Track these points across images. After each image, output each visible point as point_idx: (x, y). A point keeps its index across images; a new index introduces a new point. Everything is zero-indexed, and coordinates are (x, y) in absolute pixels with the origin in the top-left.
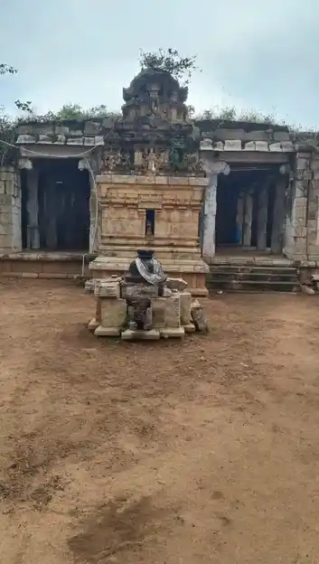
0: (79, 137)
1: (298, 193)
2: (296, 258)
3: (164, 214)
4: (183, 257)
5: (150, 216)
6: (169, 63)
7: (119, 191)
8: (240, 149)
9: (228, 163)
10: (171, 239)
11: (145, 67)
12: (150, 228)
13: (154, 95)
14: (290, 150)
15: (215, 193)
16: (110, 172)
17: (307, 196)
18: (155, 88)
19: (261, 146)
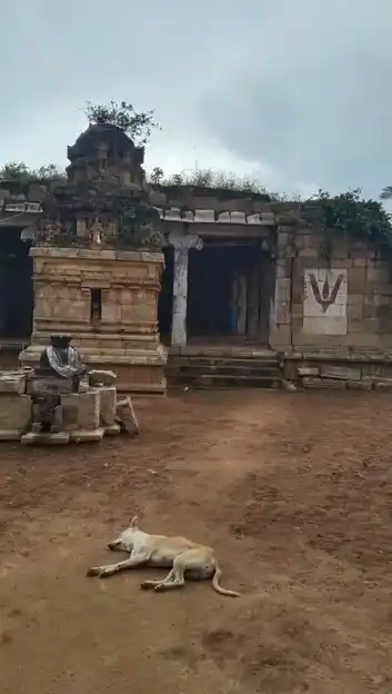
0: (22, 202)
1: (280, 272)
2: (280, 349)
3: (113, 295)
4: (134, 347)
5: (97, 297)
6: (124, 118)
7: (59, 267)
8: (213, 221)
9: (200, 236)
10: (121, 324)
11: (94, 123)
12: (96, 310)
13: (102, 156)
14: (270, 222)
15: (186, 272)
16: (46, 244)
17: (291, 276)
18: (104, 147)
19: (236, 217)
